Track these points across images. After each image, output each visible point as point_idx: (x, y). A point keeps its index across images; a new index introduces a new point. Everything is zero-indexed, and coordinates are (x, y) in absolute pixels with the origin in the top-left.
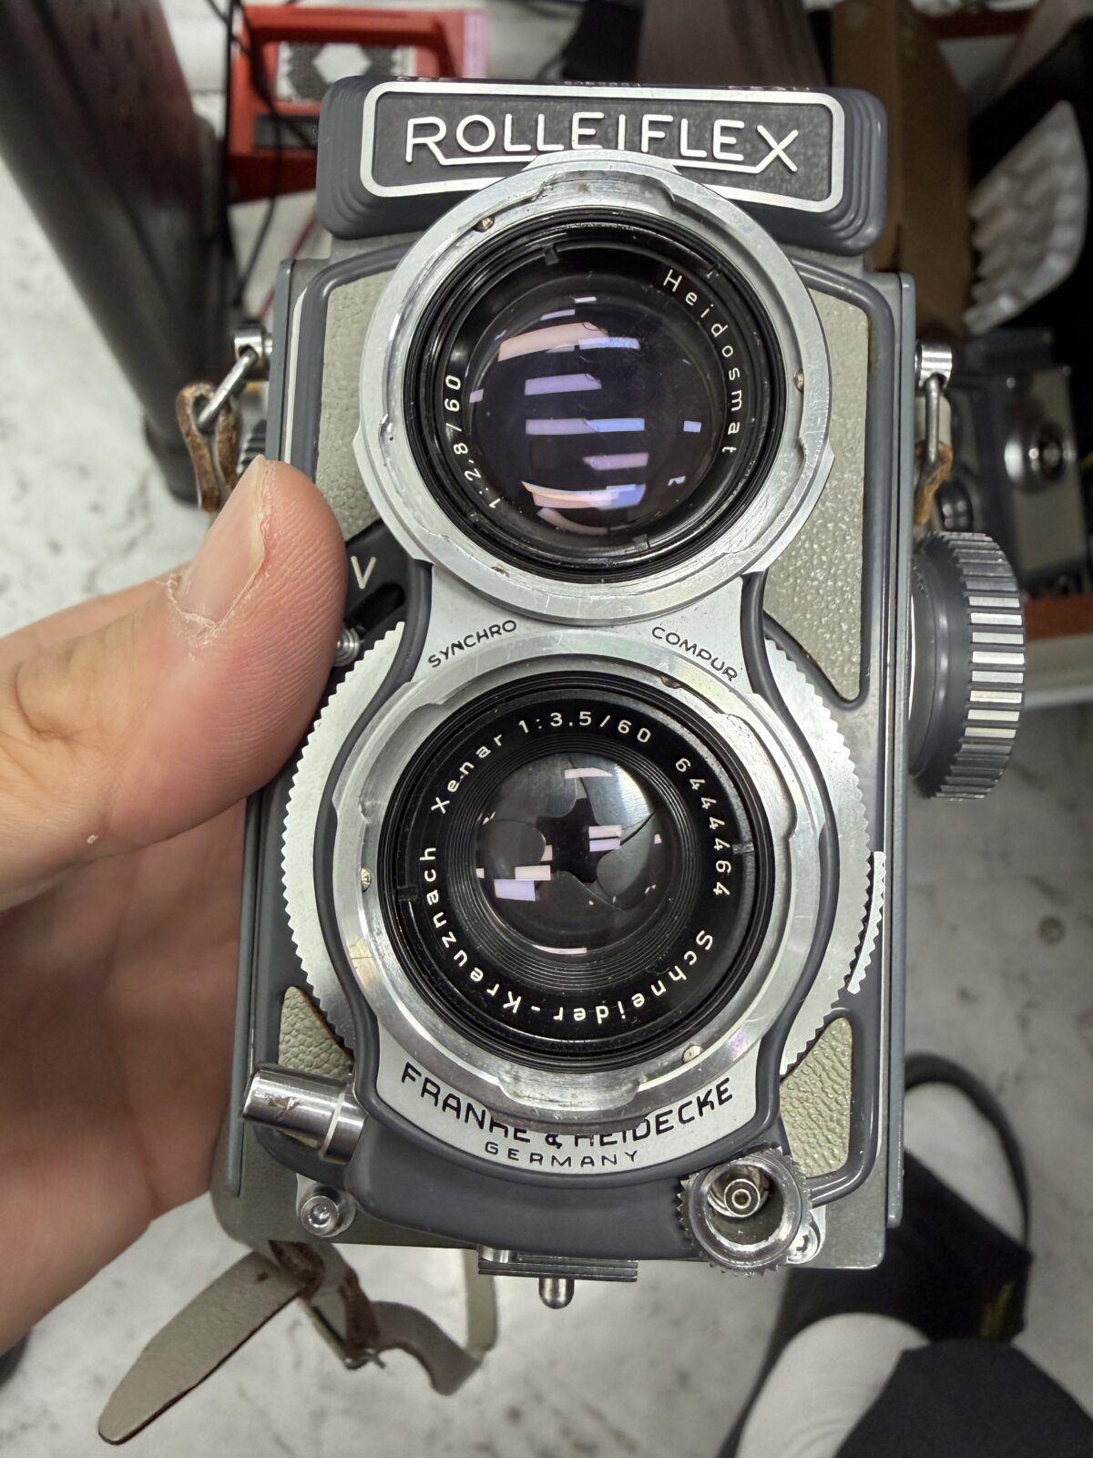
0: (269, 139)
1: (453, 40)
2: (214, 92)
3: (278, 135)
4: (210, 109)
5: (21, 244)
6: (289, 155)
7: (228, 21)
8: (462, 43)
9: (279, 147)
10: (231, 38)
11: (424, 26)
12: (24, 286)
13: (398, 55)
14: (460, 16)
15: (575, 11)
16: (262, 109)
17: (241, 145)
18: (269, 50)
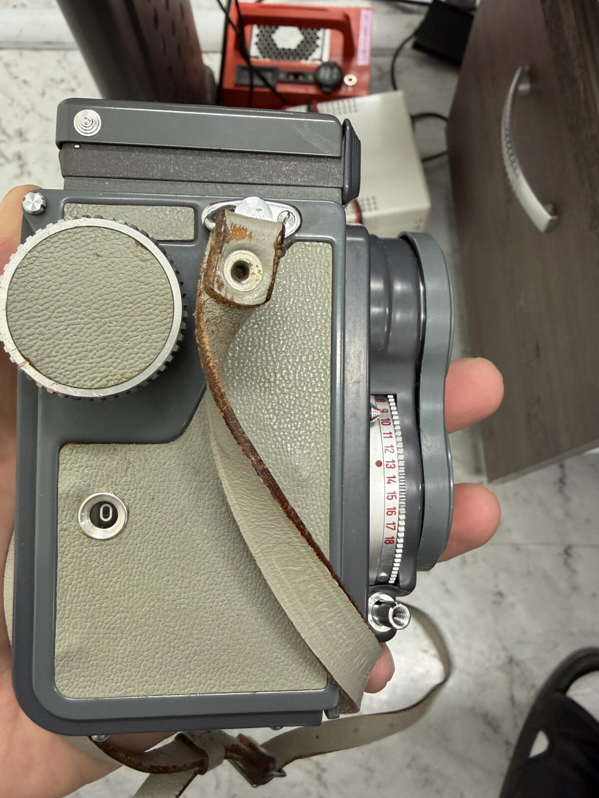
0: (246, 81)
1: (353, 25)
2: (214, 52)
3: (251, 79)
4: (212, 62)
6: (256, 90)
7: (226, 11)
8: (358, 27)
9: (252, 86)
10: (228, 21)
11: (338, 17)
13: (320, 33)
14: (358, 11)
15: (424, 9)
16: (243, 63)
17: (229, 84)
18: (247, 29)
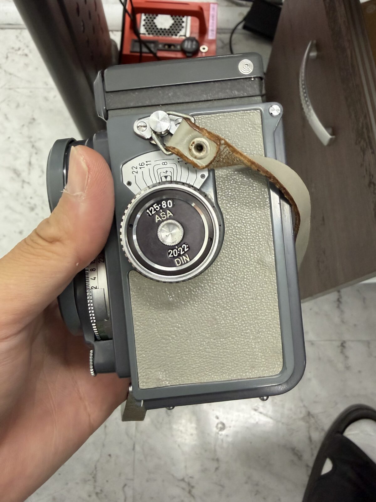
0: (137, 49)
1: (205, 13)
2: (117, 31)
3: (141, 48)
4: (116, 37)
5: (46, 84)
6: (144, 55)
7: (124, 5)
8: (209, 15)
9: (141, 52)
10: (125, 11)
11: (196, 9)
12: (46, 99)
13: (184, 19)
14: (208, 4)
15: (250, 4)
16: (135, 38)
17: (126, 52)
18: (138, 16)
